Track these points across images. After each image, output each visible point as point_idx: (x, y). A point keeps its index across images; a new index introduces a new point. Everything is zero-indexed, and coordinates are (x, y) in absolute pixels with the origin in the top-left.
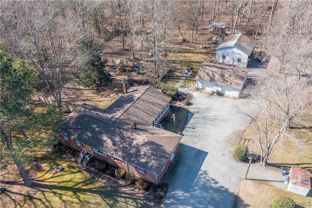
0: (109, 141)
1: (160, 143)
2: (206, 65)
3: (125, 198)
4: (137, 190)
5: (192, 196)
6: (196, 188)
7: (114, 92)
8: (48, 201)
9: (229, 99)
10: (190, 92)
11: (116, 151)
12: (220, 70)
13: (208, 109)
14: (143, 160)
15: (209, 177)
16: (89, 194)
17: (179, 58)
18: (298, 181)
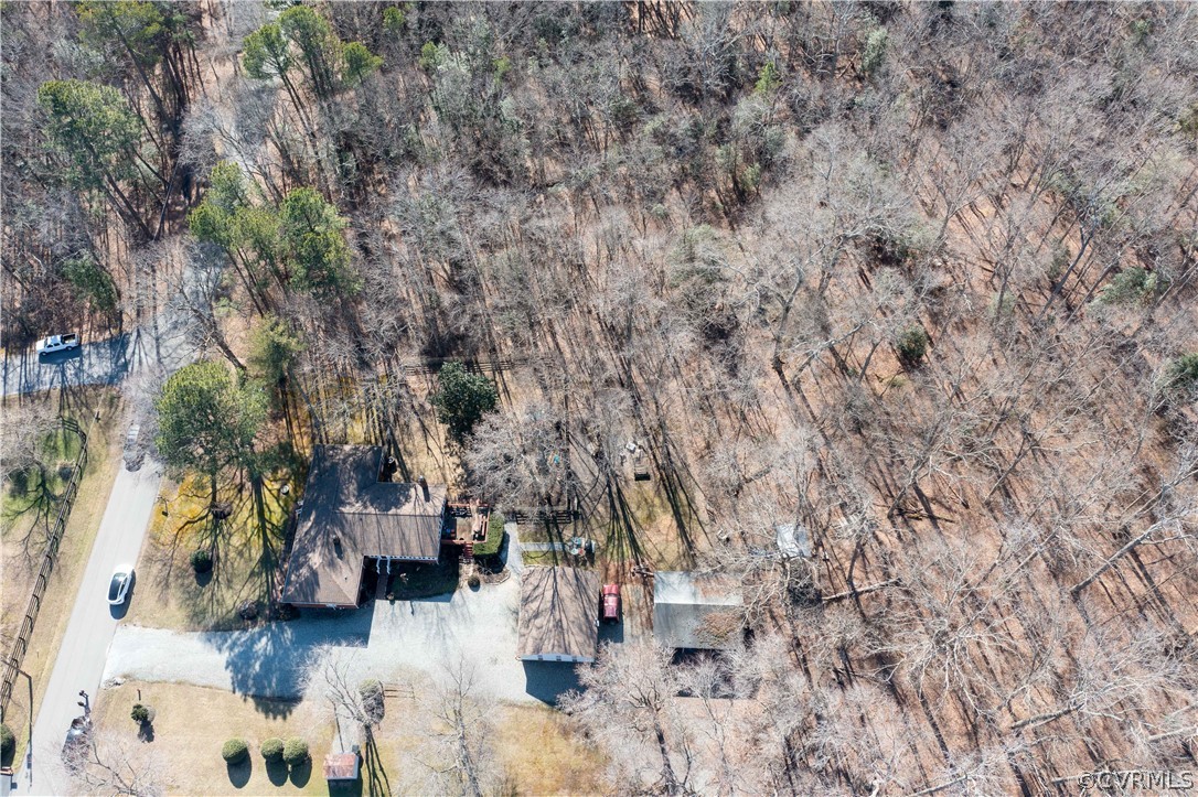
0: (310, 524)
1: (321, 583)
2: (555, 576)
3: (267, 581)
5: (287, 650)
6: (301, 650)
8: (242, 509)
10: (514, 576)
12: (549, 605)
13: (467, 619)
14: (293, 578)
16: (261, 542)
17: (638, 508)
18: (331, 763)
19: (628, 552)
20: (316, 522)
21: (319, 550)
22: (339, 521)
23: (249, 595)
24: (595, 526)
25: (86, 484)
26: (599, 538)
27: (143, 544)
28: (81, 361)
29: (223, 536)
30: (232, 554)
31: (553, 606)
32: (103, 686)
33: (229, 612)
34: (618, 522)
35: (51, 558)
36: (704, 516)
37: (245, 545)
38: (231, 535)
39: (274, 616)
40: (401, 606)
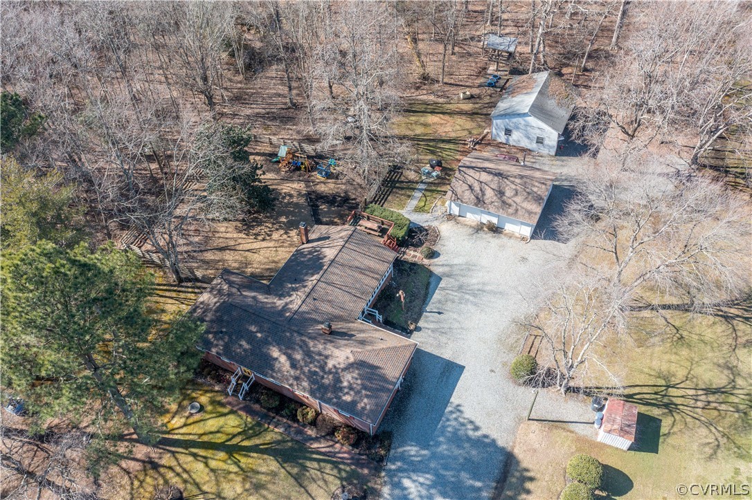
2: (468, 167)
3: (319, 461)
4: (338, 445)
5: (434, 456)
6: (441, 439)
7: (281, 228)
8: (185, 470)
9: (512, 241)
10: (435, 224)
11: (297, 378)
12: (496, 178)
13: (469, 268)
14: (348, 398)
15: (464, 418)
16: (255, 455)
17: (413, 130)
18: (616, 427)
19: (452, 146)
20: (287, 346)
21: (330, 349)
23: (328, 492)
26: (427, 157)
36: (441, 100)
37: (246, 477)
39: (378, 464)
40: (426, 322)
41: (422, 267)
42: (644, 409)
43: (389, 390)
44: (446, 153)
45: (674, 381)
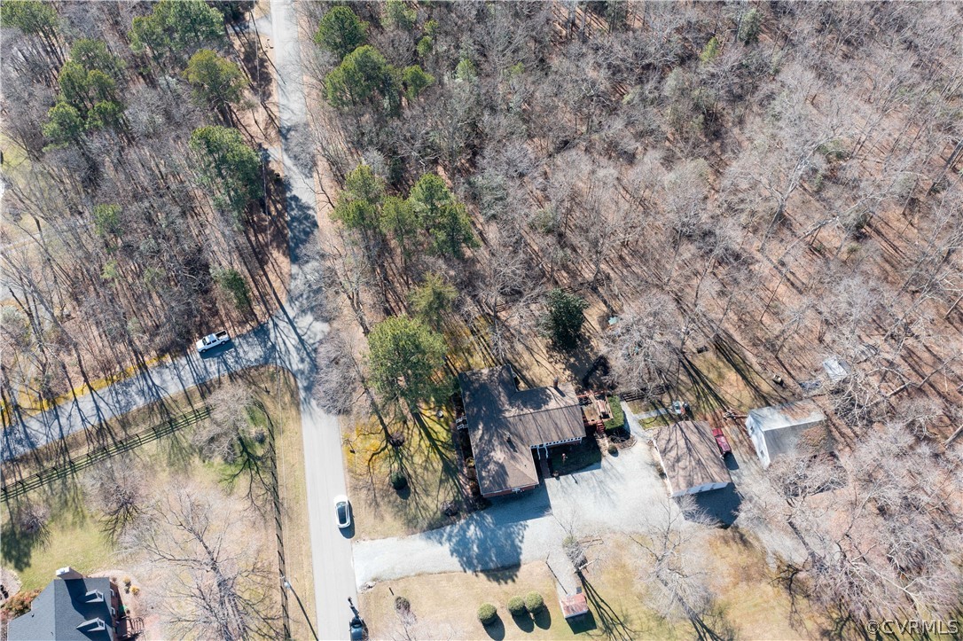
0: (480, 432)
1: (508, 473)
2: (681, 429)
3: (455, 484)
4: (467, 487)
5: (493, 531)
6: (504, 529)
7: (566, 364)
8: (412, 435)
9: (665, 489)
10: (639, 439)
11: (478, 445)
12: (685, 450)
13: (619, 478)
15: (523, 533)
16: (438, 456)
17: (709, 372)
18: (568, 604)
19: (715, 404)
20: (486, 429)
21: (498, 448)
22: (504, 424)
23: (445, 498)
24: (684, 391)
25: (280, 443)
26: (691, 398)
27: (345, 478)
28: (236, 350)
29: (406, 458)
30: (419, 471)
31: (690, 450)
32: (359, 591)
33: (435, 514)
34: (699, 385)
35: (277, 504)
36: (758, 368)
37: (426, 461)
38: (412, 456)
39: (472, 509)
40: (565, 480)
41: (601, 453)
42: (596, 616)
43: (502, 489)
44: (706, 406)
45: (628, 625)
